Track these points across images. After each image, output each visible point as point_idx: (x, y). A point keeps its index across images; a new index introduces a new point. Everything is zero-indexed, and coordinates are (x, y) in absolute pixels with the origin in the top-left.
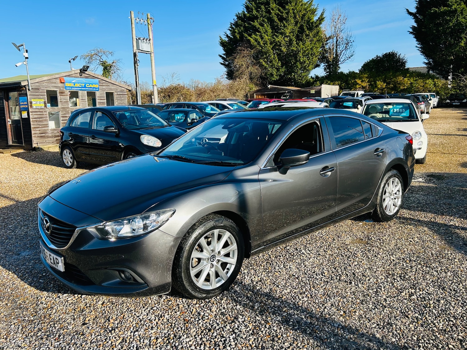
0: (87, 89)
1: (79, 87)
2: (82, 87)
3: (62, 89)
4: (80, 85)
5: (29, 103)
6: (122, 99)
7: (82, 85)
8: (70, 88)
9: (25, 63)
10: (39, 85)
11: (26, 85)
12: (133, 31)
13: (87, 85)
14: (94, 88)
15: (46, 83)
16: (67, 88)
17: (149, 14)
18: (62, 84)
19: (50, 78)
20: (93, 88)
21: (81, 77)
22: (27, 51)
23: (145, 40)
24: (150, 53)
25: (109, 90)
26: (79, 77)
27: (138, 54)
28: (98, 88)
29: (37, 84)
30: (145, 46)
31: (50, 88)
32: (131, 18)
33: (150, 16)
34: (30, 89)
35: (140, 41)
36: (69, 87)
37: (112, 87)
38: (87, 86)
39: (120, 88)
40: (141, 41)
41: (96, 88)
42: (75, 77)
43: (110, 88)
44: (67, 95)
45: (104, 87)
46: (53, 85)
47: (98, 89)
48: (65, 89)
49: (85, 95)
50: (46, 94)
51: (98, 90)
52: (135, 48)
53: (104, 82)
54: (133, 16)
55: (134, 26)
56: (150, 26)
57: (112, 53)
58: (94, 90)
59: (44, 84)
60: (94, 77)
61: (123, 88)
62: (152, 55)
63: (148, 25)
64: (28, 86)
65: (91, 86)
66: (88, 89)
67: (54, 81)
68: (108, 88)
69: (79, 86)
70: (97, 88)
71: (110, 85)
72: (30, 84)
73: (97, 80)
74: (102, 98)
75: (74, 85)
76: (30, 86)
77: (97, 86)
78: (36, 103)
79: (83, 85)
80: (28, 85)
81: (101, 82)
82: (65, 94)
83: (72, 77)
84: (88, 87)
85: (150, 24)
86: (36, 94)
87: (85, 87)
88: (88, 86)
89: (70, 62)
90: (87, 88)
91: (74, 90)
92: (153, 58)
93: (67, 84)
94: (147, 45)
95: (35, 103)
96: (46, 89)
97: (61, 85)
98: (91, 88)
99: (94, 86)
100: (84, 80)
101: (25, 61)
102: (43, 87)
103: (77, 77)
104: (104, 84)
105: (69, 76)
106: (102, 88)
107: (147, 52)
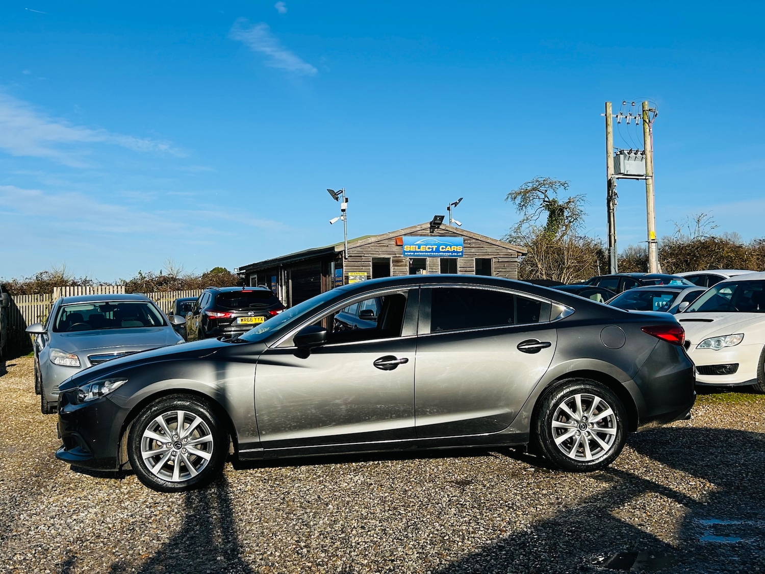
0: (440, 254)
1: (426, 252)
2: (432, 251)
3: (397, 255)
4: (429, 248)
5: (344, 278)
6: (508, 270)
7: (432, 248)
8: (412, 254)
9: (342, 218)
10: (361, 250)
11: (342, 251)
12: (609, 139)
13: (441, 247)
14: (454, 252)
15: (372, 246)
16: (406, 254)
17: (646, 103)
18: (398, 248)
19: (379, 238)
20: (452, 252)
21: (431, 236)
22: (347, 201)
23: (632, 155)
24: (644, 177)
25: (483, 255)
26: (428, 235)
27: (616, 183)
28: (462, 252)
29: (359, 249)
30: (631, 166)
31: (379, 254)
32: (606, 115)
33: (649, 105)
34: (347, 257)
35: (622, 156)
36: (410, 252)
37: (489, 250)
38: (441, 250)
39: (505, 250)
40: (625, 156)
41: (457, 252)
42: (421, 235)
43: (485, 251)
44: (406, 265)
45: (473, 250)
46: (384, 249)
47: (461, 254)
48: (402, 256)
49: (438, 265)
50: (371, 263)
51: (461, 256)
52: (611, 170)
53: (474, 241)
54: (610, 110)
55: (610, 129)
56: (647, 126)
57: (566, 185)
58: (455, 256)
59: (369, 249)
60: (455, 235)
61: (510, 251)
62: (650, 181)
63: (644, 124)
64: (345, 253)
65: (449, 248)
66: (442, 254)
67: (386, 242)
68: (480, 251)
69: (428, 250)
70: (459, 252)
71: (485, 245)
72: (346, 249)
73: (461, 239)
74: (468, 269)
75: (419, 248)
76: (346, 252)
77: (460, 249)
78: (355, 279)
79: (435, 247)
80: (345, 251)
81: (469, 242)
82: (402, 263)
83: (417, 235)
84: (444, 250)
85: (647, 121)
86: (356, 264)
87: (438, 251)
88: (443, 248)
89: (449, 209)
90: (441, 252)
91: (420, 256)
92: (651, 188)
93: (407, 248)
94: (638, 162)
95: (353, 278)
96: (372, 256)
97: (396, 249)
98: (448, 252)
99: (454, 248)
100: (437, 240)
101: (342, 216)
102: (368, 254)
103: (425, 235)
104: (473, 245)
105: (411, 234)
106: (468, 251)
107: (637, 177)
